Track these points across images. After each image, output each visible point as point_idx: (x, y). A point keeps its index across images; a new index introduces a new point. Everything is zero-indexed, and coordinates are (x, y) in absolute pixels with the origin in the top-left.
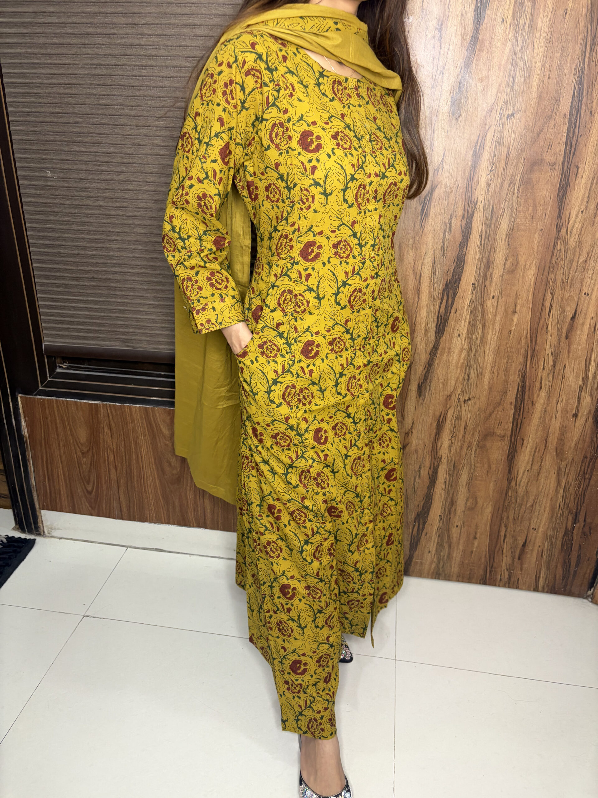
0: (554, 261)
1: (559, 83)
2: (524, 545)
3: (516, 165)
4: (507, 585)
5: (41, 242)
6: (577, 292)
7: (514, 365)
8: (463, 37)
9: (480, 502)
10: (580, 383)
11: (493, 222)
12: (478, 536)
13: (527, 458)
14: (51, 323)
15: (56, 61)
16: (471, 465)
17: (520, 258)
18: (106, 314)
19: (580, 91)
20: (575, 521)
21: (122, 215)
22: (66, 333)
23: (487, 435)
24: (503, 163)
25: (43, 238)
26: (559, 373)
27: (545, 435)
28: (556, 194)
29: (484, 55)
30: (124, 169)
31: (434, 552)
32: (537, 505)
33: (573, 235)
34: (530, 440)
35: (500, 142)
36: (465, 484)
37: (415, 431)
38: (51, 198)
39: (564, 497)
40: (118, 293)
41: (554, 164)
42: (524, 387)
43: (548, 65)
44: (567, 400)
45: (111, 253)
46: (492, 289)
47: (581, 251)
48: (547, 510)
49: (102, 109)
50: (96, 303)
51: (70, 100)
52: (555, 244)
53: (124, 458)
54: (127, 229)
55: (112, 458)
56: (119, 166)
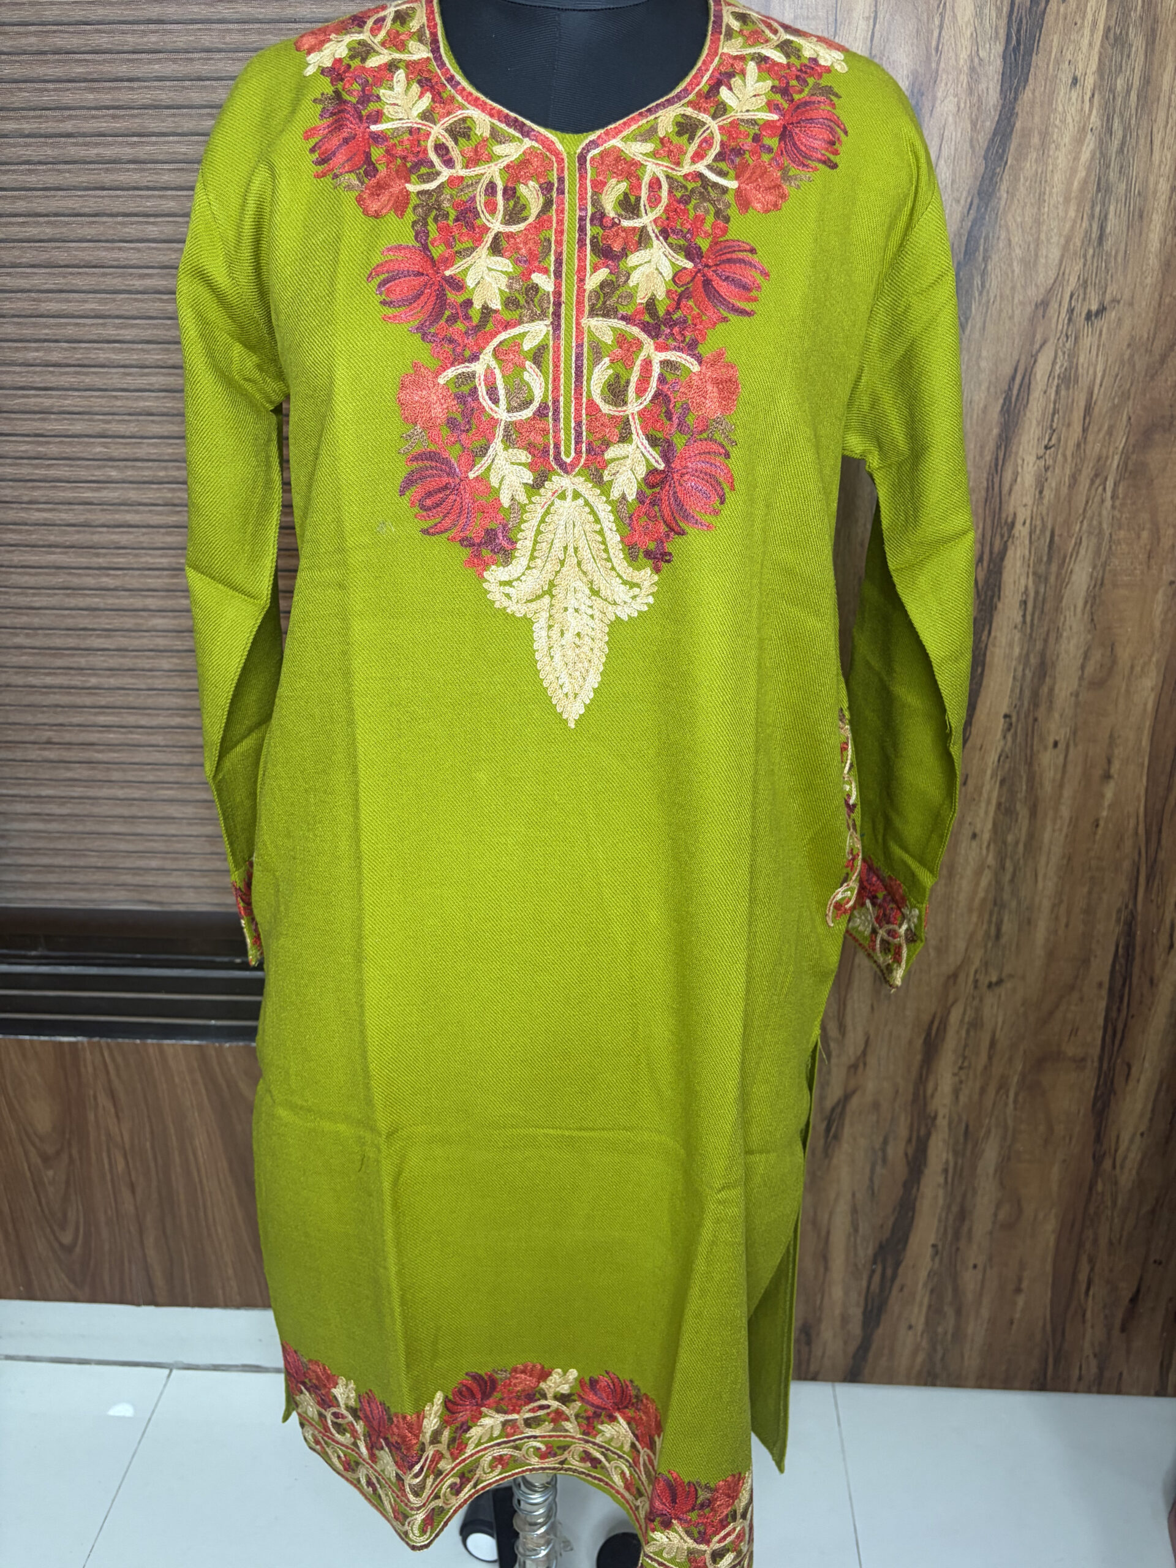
2: (1133, 1299)
3: (1110, 433)
4: (1094, 1388)
7: (1105, 897)
8: (974, 124)
9: (1029, 1210)
11: (1054, 568)
12: (1025, 1285)
13: (1139, 1106)
16: (1006, 1127)
17: (1119, 650)
18: (87, 829)
21: (115, 589)
23: (1044, 1059)
24: (1077, 428)
29: (1029, 167)
30: (114, 474)
31: (920, 1327)
34: (1147, 1064)
35: (1068, 379)
36: (991, 1171)
37: (872, 1060)
40: (116, 776)
42: (1129, 947)
45: (93, 681)
46: (1053, 726)
49: (47, 326)
50: (63, 800)
53: (152, 1165)
54: (129, 622)
55: (121, 1166)
56: (99, 467)
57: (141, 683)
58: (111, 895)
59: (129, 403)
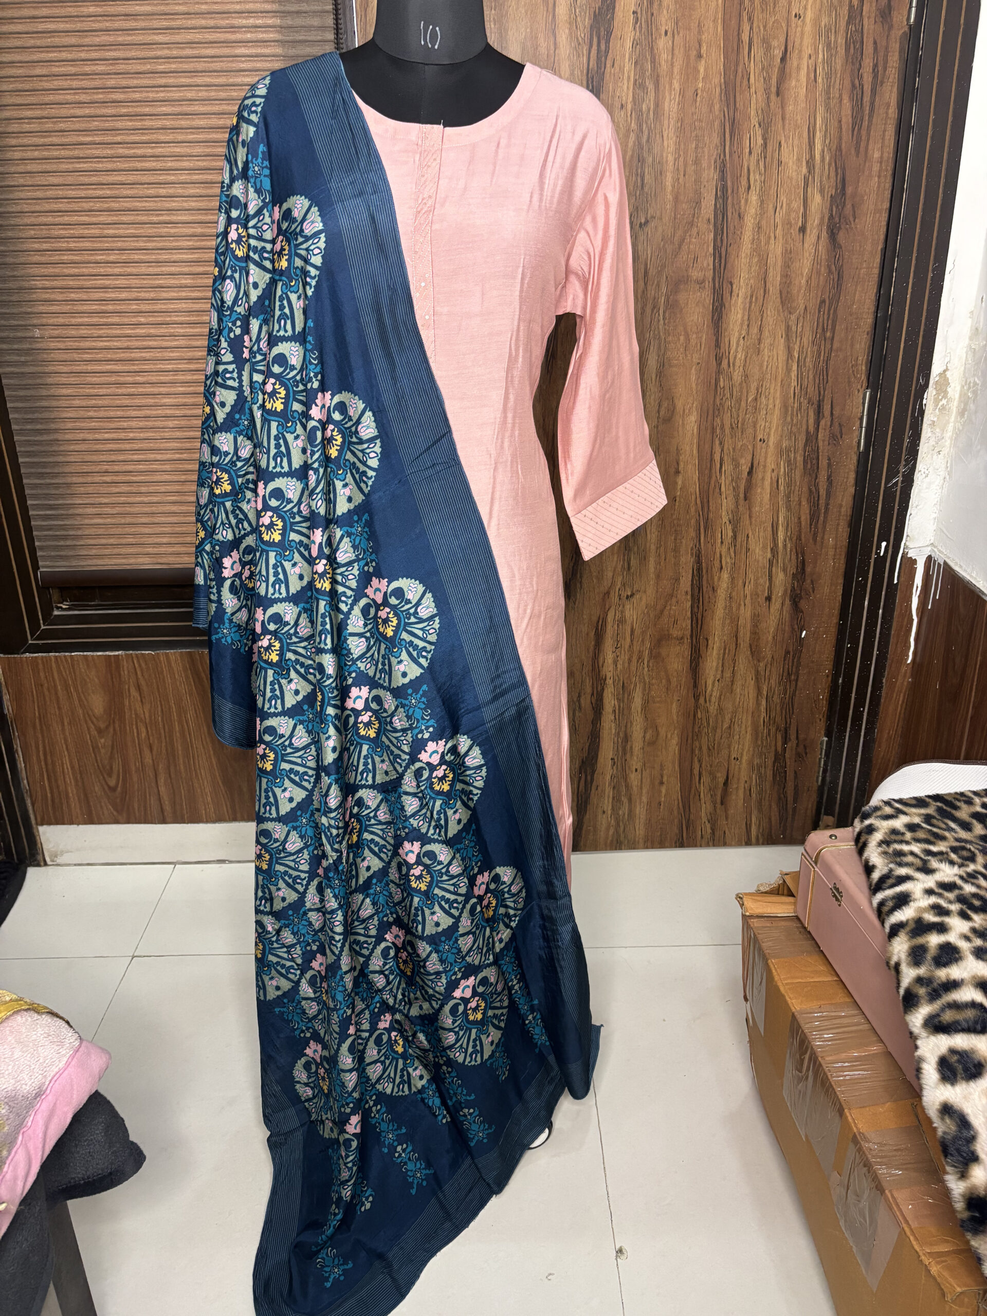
0: (718, 402)
1: (698, 181)
2: (726, 783)
3: (657, 284)
4: (711, 843)
5: (29, 427)
6: (751, 439)
7: (684, 541)
9: (662, 732)
10: (769, 555)
12: (665, 779)
13: (715, 664)
14: (49, 540)
15: (39, 183)
16: (645, 682)
17: (676, 401)
18: (127, 521)
19: (724, 188)
20: (786, 740)
21: (143, 383)
22: (71, 553)
23: (661, 639)
24: (641, 282)
25: (32, 421)
26: (741, 546)
27: (735, 629)
28: (710, 317)
30: (142, 320)
31: (609, 812)
32: (736, 726)
33: (737, 368)
34: (716, 639)
36: (639, 710)
38: (42, 366)
39: (768, 710)
40: (143, 489)
41: (703, 281)
42: (699, 569)
43: (681, 159)
44: (756, 580)
45: (131, 435)
47: (748, 388)
48: (749, 729)
49: (107, 242)
50: (114, 505)
51: (62, 232)
52: (717, 381)
53: (162, 731)
54: (151, 401)
55: (144, 735)
56: (135, 317)
57: (157, 435)
58: (140, 560)
59: (151, 282)
